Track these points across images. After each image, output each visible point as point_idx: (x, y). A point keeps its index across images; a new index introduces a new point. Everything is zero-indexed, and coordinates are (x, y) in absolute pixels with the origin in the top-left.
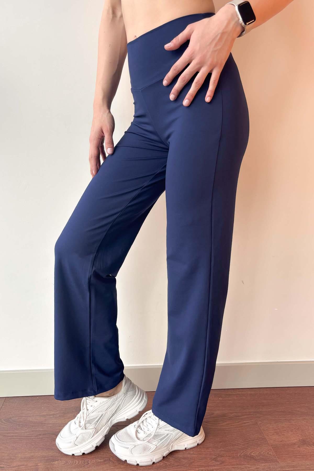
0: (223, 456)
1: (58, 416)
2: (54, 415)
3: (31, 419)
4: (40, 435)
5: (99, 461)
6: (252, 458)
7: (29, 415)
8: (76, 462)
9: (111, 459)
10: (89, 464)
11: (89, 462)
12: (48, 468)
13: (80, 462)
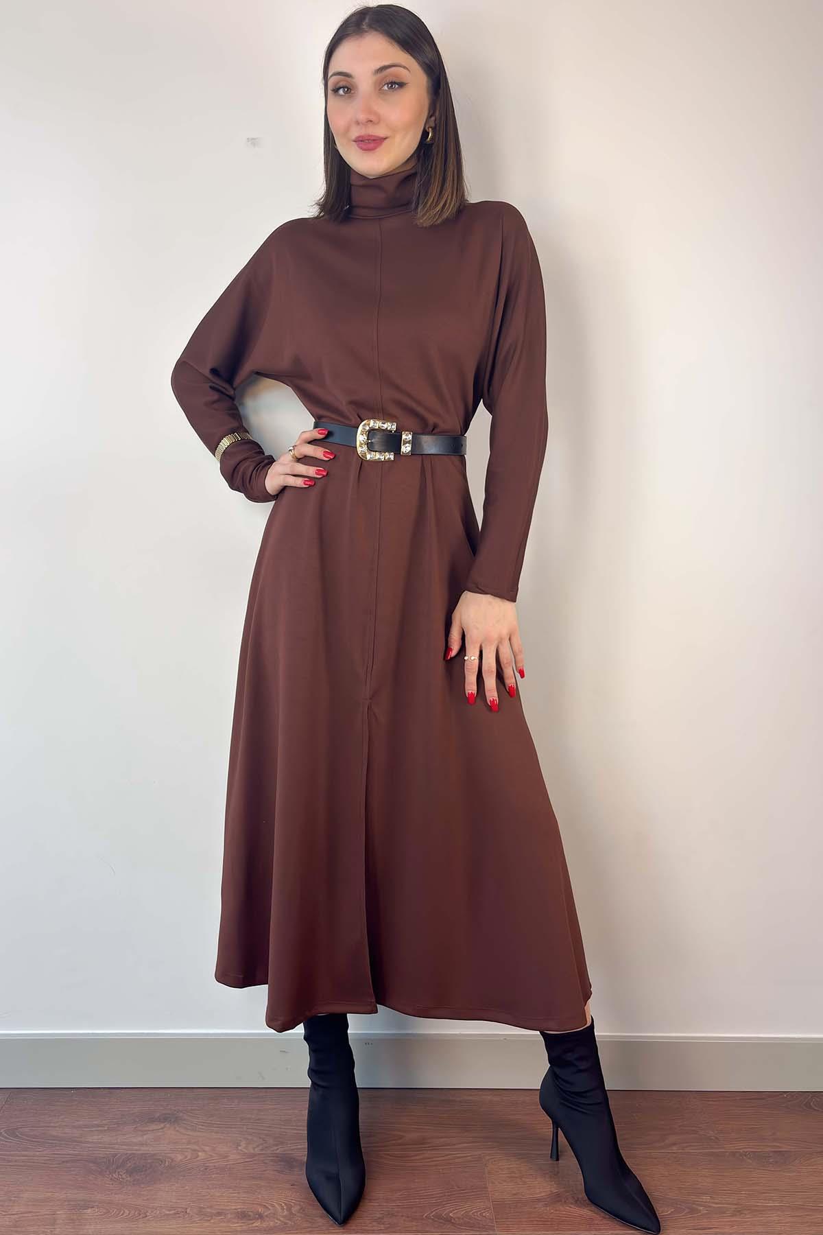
0: (396, 1216)
1: (106, 1128)
2: (98, 1126)
3: (54, 1133)
4: (67, 1162)
5: (168, 1213)
6: (449, 1220)
7: (52, 1125)
8: (124, 1211)
9: (188, 1211)
10: (146, 1216)
11: (148, 1214)
12: (72, 1220)
13: (133, 1212)
